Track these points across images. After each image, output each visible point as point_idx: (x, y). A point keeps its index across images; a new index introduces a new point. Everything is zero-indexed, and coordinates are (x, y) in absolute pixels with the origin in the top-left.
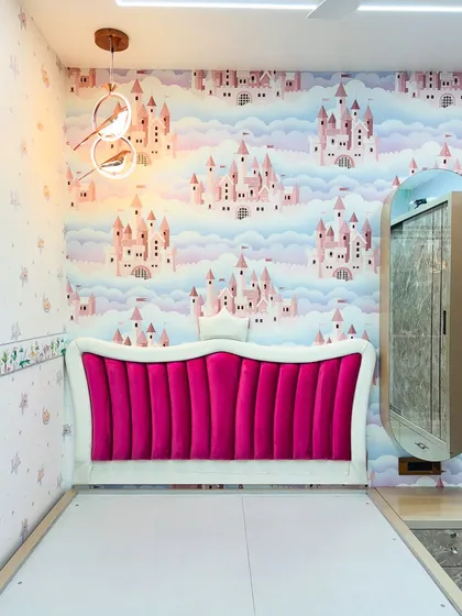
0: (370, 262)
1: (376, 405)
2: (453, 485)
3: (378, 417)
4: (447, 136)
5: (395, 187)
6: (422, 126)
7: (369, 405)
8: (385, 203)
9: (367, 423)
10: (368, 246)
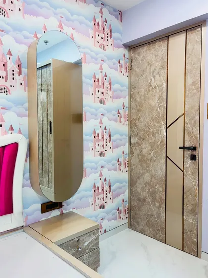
0: (21, 84)
1: (28, 175)
2: (68, 211)
3: (29, 182)
4: (61, 17)
5: (35, 39)
6: (48, 6)
7: (24, 175)
8: (29, 47)
9: (23, 187)
10: (20, 73)
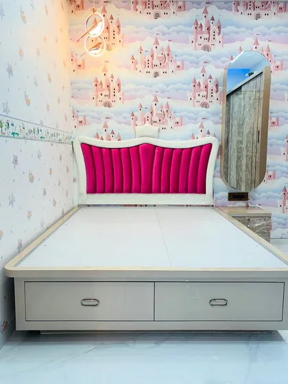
0: (217, 99)
1: (218, 169)
2: (253, 205)
3: (219, 174)
4: (257, 35)
6: (245, 30)
7: (215, 168)
8: (225, 69)
10: (217, 91)
